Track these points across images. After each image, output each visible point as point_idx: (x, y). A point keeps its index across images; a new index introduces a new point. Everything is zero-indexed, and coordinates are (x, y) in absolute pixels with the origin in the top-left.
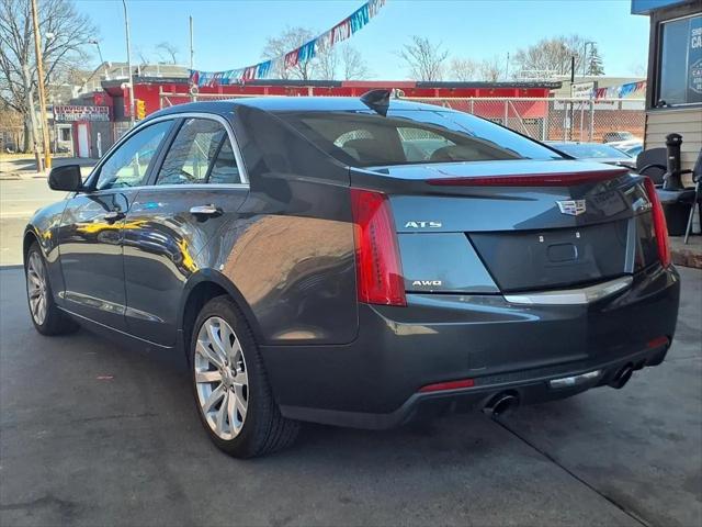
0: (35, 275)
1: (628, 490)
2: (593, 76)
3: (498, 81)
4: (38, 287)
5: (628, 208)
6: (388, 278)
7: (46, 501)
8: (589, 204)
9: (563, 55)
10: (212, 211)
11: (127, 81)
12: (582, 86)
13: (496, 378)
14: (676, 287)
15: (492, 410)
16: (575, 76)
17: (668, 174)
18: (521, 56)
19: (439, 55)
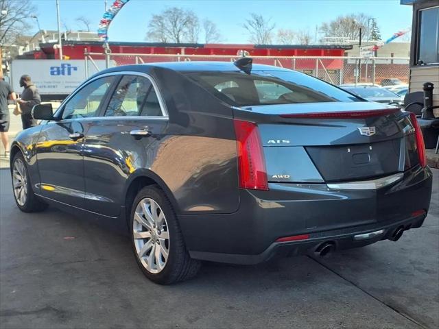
0: (18, 173)
1: (401, 301)
2: (374, 41)
3: (309, 44)
4: (20, 181)
5: (400, 131)
6: (256, 174)
7: (47, 309)
8: (377, 129)
9: (353, 27)
10: (146, 133)
11: (58, 43)
12: (367, 48)
13: (322, 234)
14: (430, 180)
15: (319, 253)
16: (362, 41)
17: (425, 109)
18: (325, 28)
19: (270, 26)
